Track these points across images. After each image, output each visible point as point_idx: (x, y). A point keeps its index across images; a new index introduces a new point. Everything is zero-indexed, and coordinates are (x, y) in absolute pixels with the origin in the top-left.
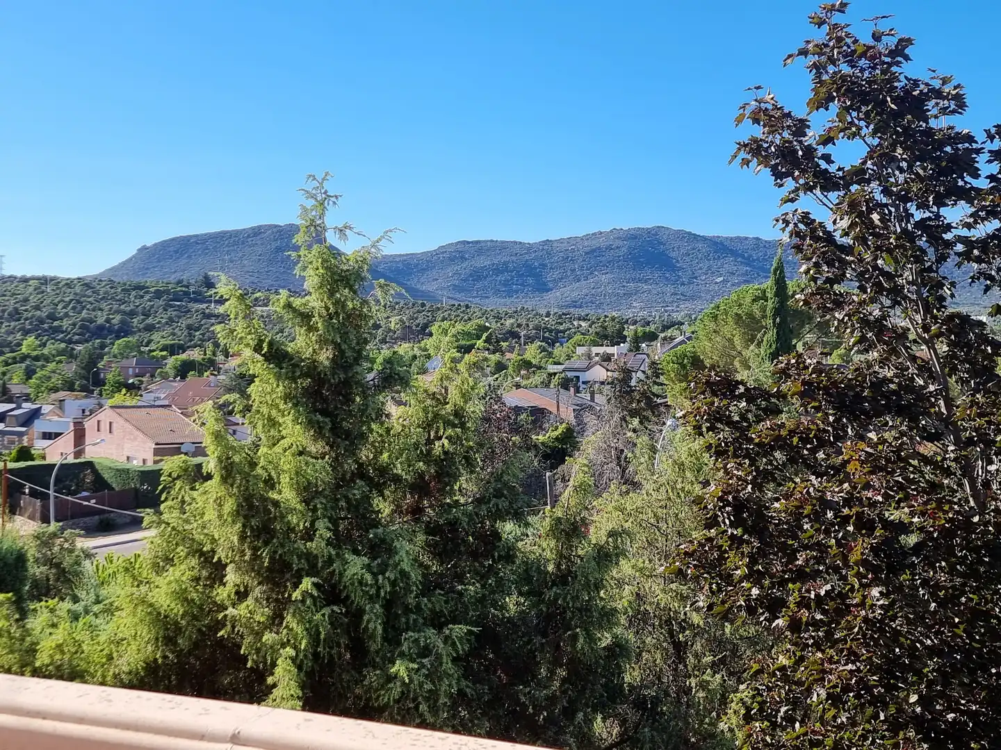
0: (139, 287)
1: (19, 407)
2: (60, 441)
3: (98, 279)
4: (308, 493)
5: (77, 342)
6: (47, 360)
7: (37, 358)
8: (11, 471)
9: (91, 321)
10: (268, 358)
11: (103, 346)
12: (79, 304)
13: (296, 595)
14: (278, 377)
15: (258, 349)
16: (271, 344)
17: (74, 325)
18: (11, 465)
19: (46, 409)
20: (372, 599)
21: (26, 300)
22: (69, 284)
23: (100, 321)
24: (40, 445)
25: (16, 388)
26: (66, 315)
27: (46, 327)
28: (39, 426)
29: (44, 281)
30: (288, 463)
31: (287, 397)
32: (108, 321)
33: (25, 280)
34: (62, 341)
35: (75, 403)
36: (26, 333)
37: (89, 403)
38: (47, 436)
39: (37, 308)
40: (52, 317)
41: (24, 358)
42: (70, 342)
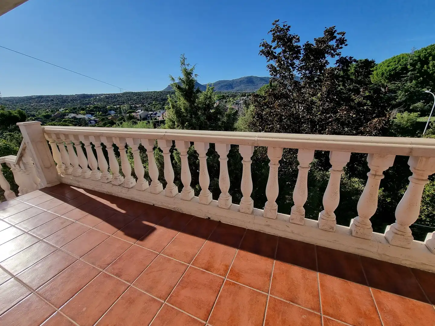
0: (169, 92)
1: (154, 112)
2: (160, 117)
3: (163, 91)
4: (186, 109)
5: (161, 102)
6: (157, 105)
7: (155, 105)
8: (154, 122)
9: (162, 98)
10: (178, 88)
11: (165, 102)
12: (160, 96)
13: (185, 125)
14: (180, 91)
15: (176, 87)
16: (178, 86)
17: (160, 99)
18: (154, 121)
19: (158, 112)
20: (197, 126)
21: (152, 95)
22: (158, 92)
23: (164, 98)
24: (158, 118)
25: (153, 110)
26: (159, 97)
27: (156, 99)
28: (157, 115)
29: (155, 92)
30: (182, 105)
31: (182, 95)
32: (165, 98)
33: (152, 92)
34: (159, 102)
35: (162, 111)
36: (153, 101)
37: (164, 111)
38: (159, 116)
39: (154, 97)
40: (157, 98)
41: (154, 105)
42: (160, 102)
